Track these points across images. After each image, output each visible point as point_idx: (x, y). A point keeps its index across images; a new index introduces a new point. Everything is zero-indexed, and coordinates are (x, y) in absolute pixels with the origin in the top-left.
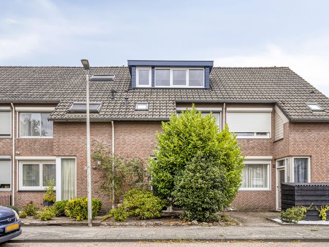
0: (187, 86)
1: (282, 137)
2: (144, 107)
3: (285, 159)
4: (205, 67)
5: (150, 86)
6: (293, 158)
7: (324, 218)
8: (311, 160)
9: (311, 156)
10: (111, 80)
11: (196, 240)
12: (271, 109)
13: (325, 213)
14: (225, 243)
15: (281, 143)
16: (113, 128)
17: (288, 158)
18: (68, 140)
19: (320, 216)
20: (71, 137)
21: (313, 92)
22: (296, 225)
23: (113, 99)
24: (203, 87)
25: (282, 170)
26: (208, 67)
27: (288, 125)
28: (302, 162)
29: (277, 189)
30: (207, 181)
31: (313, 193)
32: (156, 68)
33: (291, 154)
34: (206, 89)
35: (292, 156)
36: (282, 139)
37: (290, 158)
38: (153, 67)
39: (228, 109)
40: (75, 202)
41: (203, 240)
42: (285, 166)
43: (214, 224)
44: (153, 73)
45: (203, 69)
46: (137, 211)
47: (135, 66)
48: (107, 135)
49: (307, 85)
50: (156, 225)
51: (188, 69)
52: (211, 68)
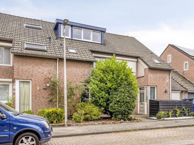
0: (91, 41)
1: (144, 75)
2: (74, 51)
3: (145, 87)
4: (101, 31)
5: (70, 37)
6: (150, 86)
7: (171, 116)
8: (157, 88)
9: (157, 86)
10: (40, 29)
11: (139, 130)
12: (136, 60)
13: (171, 114)
14: (151, 130)
15: (142, 78)
16: (58, 63)
17: (147, 86)
18: (25, 68)
19: (169, 115)
20: (28, 67)
21: (152, 53)
22: (164, 120)
23: (50, 43)
24: (100, 43)
25: (143, 92)
26: (103, 31)
27: (147, 70)
28: (153, 88)
29: (138, 102)
30: (130, 98)
31: (166, 104)
32: (73, 27)
33: (149, 84)
34: (102, 44)
35: (149, 86)
36: (144, 76)
37: (148, 86)
38: (72, 26)
39: (117, 58)
40: (53, 111)
41: (142, 129)
42: (145, 91)
43: (132, 121)
44: (72, 30)
45: (100, 32)
46: (88, 116)
47: (61, 23)
48: (53, 67)
49: (147, 49)
50: (103, 123)
51: (92, 31)
52: (104, 32)
